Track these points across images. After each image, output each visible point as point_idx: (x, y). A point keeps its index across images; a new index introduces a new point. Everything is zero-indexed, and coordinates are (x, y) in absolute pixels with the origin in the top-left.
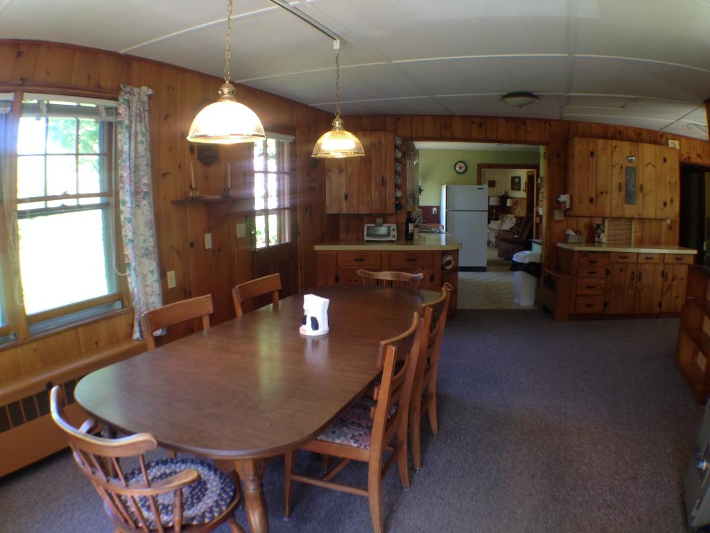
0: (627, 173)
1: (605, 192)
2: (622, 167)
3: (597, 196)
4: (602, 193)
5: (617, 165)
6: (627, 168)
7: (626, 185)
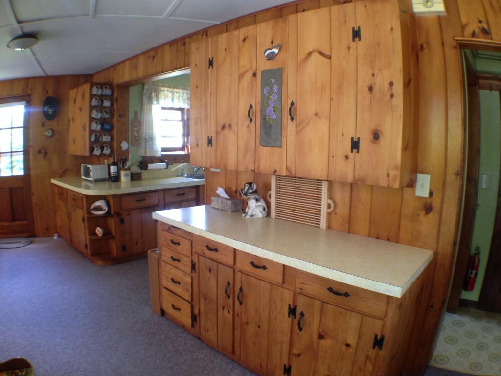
0: (265, 83)
1: (227, 125)
2: (255, 75)
3: (217, 133)
4: (223, 127)
5: (247, 71)
6: (265, 73)
7: (263, 109)
